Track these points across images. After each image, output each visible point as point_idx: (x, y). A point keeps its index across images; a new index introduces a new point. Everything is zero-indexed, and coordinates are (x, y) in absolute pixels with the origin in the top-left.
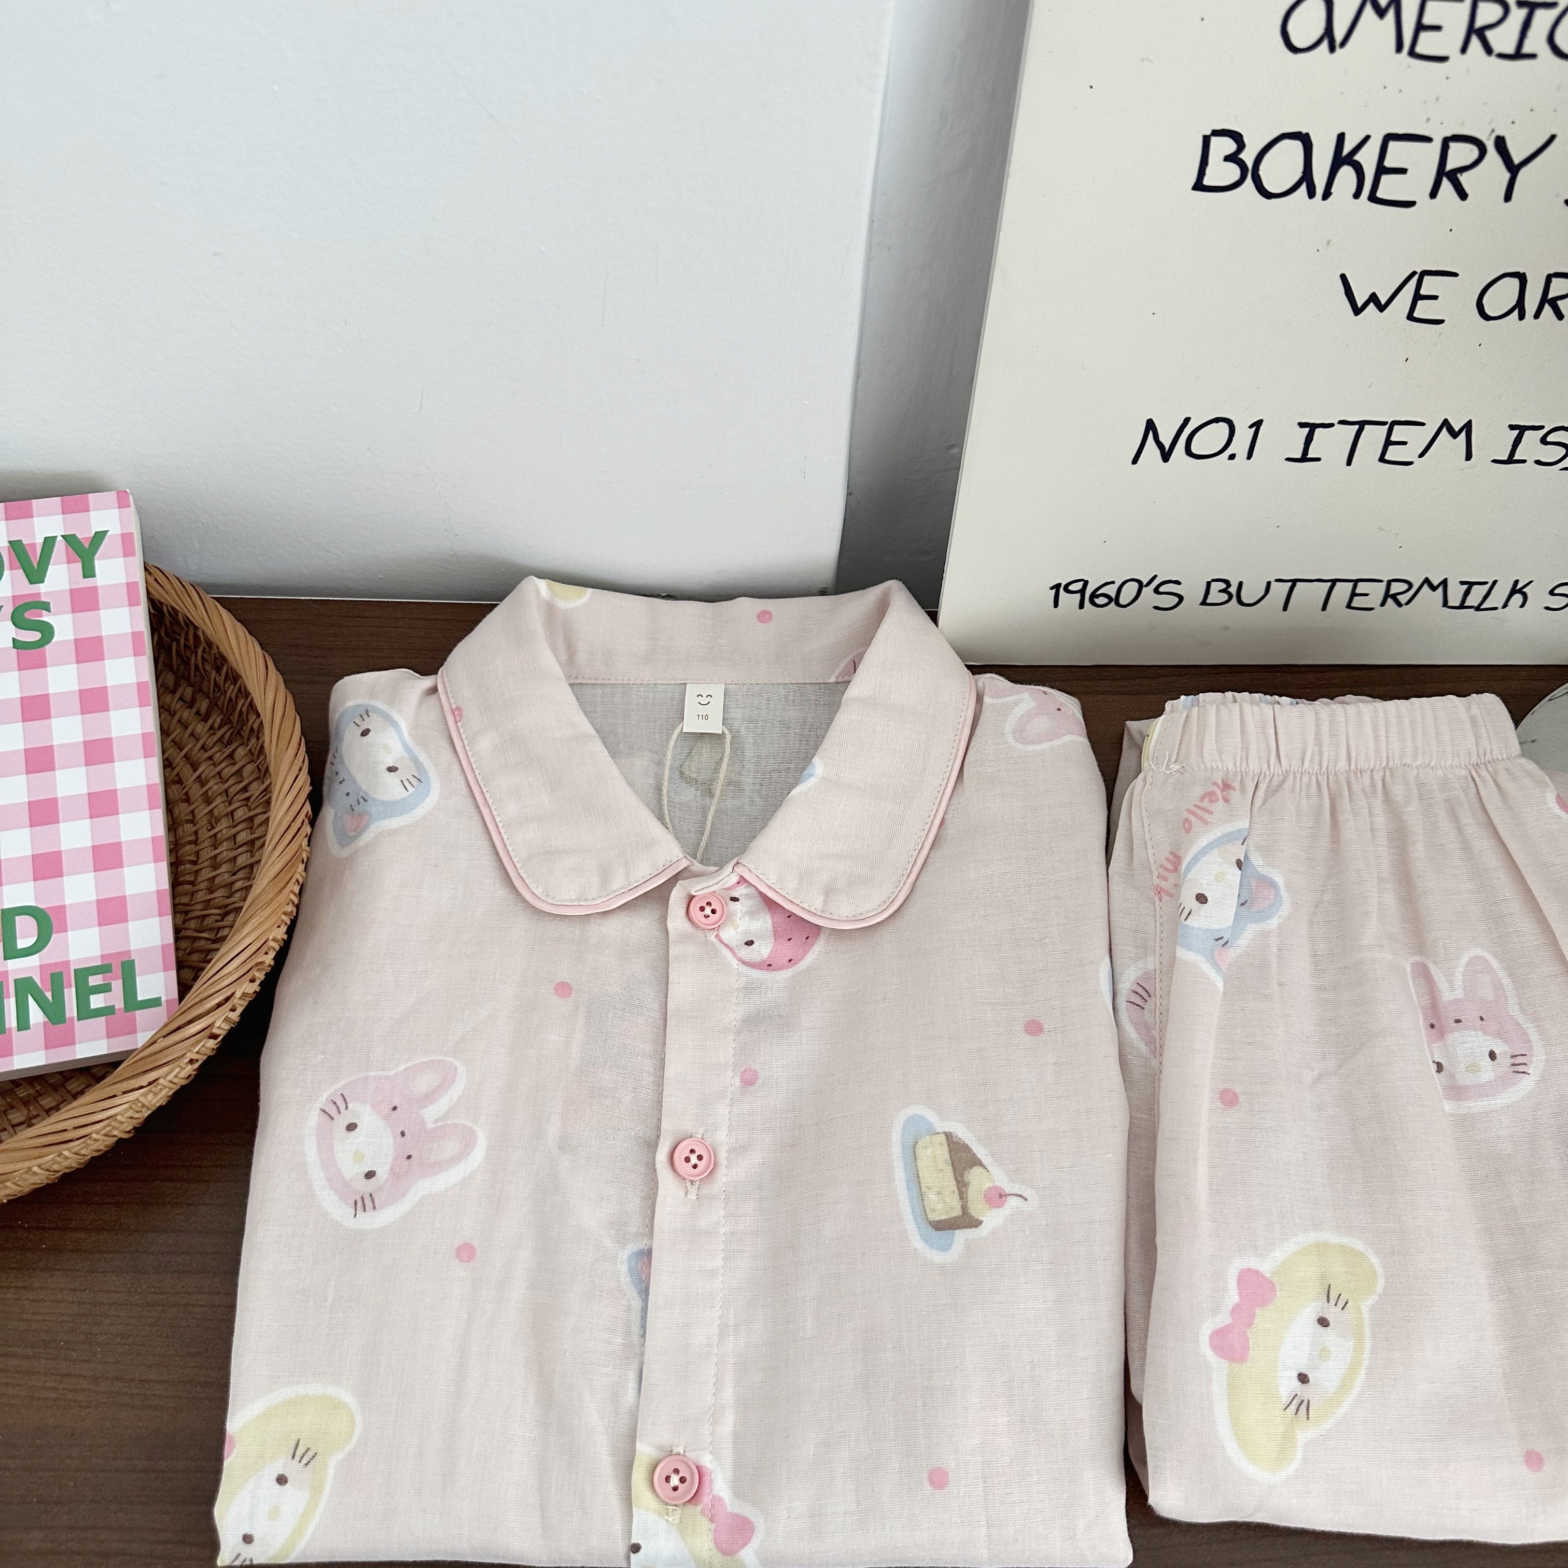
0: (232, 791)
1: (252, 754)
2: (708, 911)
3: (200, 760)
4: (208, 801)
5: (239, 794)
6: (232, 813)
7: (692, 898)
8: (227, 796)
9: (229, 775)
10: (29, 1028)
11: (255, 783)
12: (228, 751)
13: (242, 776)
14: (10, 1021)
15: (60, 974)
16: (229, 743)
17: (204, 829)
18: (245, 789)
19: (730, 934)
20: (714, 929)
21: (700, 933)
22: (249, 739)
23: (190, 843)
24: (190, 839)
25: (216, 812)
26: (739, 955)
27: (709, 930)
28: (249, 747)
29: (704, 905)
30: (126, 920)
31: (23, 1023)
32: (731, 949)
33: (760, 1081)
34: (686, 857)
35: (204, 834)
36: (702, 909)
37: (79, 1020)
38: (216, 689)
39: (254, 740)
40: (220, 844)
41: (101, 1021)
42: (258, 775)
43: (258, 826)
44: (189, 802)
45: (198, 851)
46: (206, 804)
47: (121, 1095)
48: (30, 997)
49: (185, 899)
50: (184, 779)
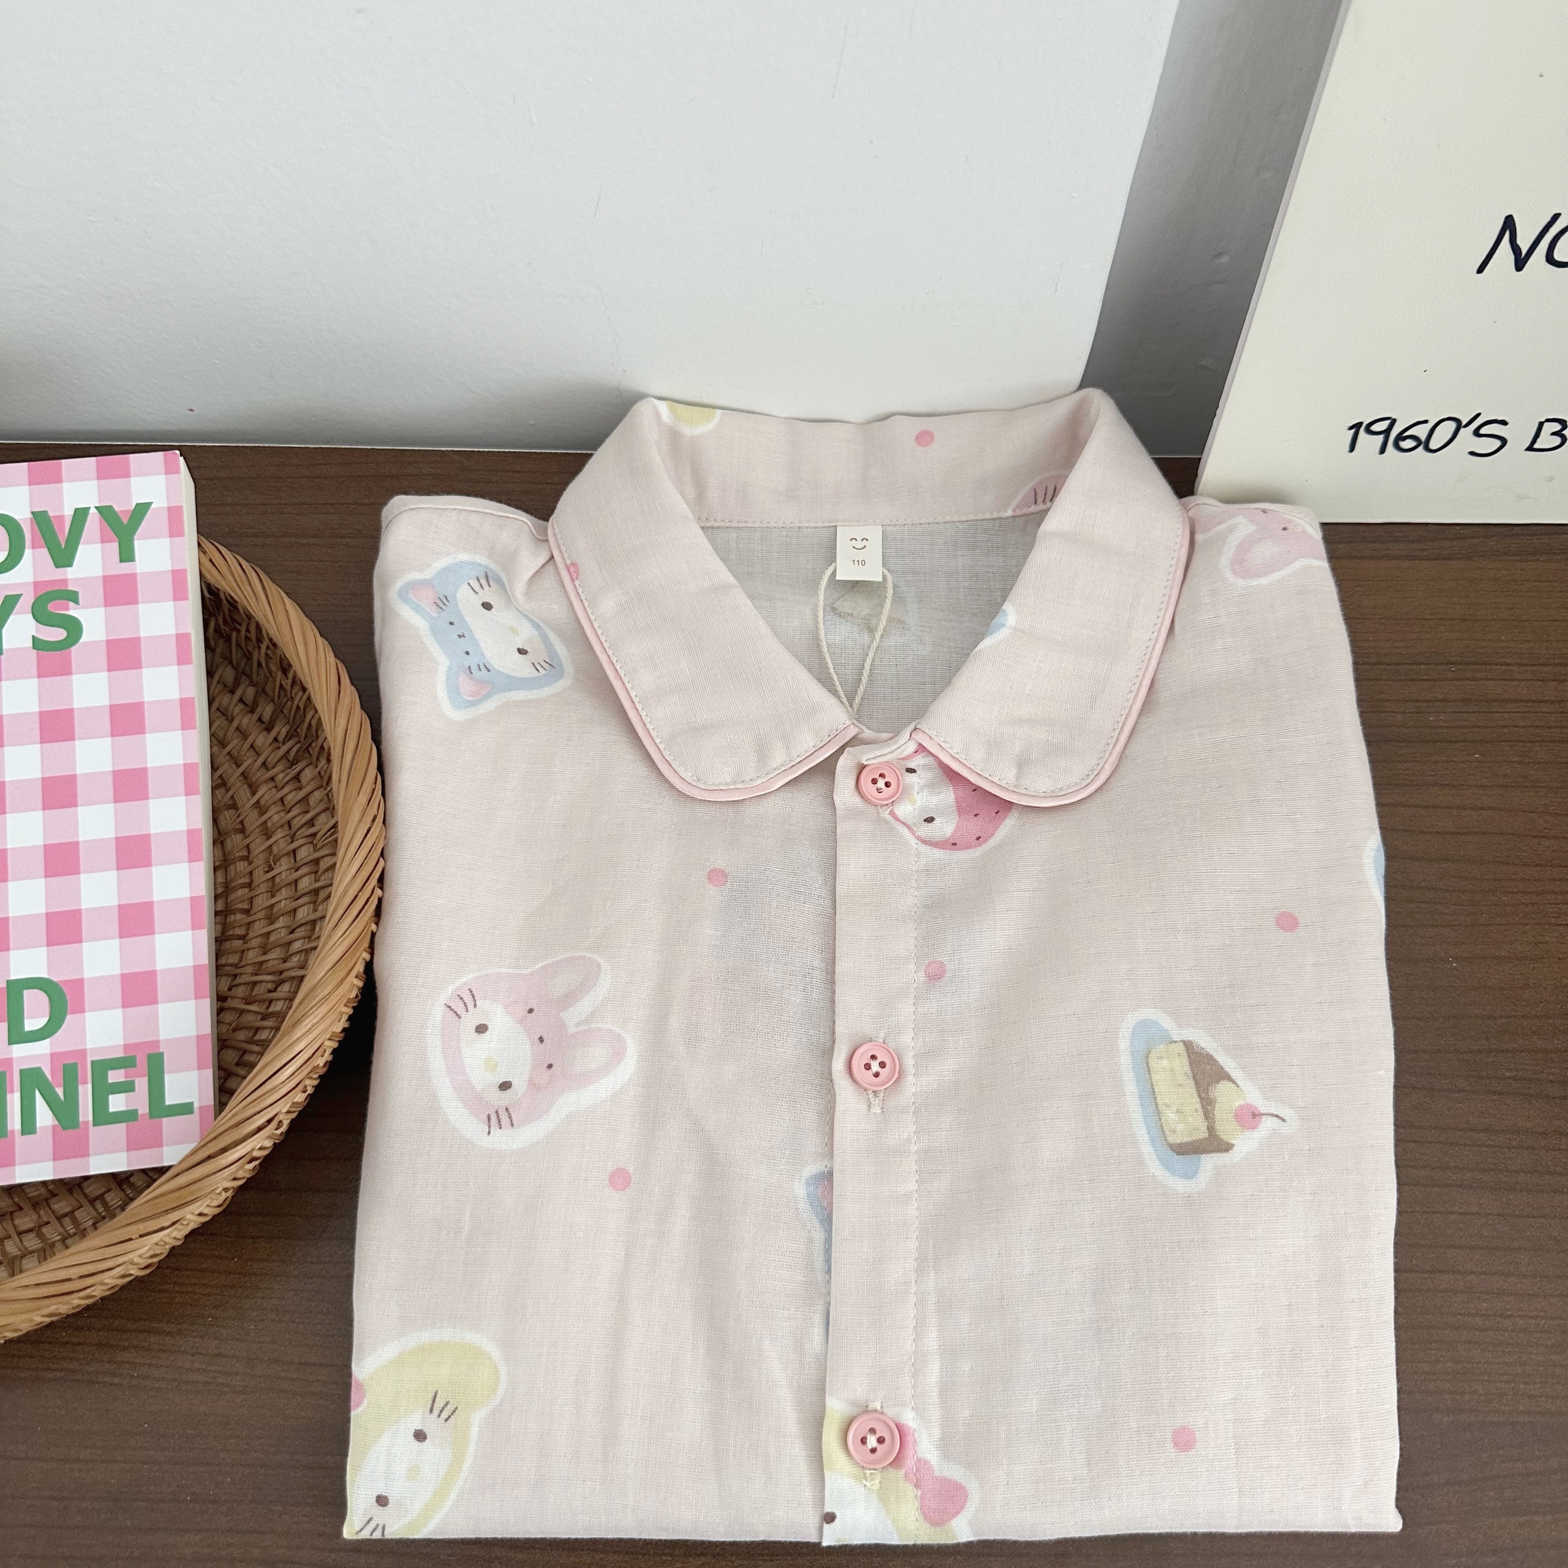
0: (296, 823)
1: (322, 778)
2: (881, 783)
3: (258, 783)
4: (267, 834)
5: (304, 829)
6: (294, 851)
7: (862, 768)
8: (290, 828)
9: (293, 804)
10: (35, 1133)
11: (323, 815)
12: (293, 773)
13: (308, 804)
14: (13, 1123)
15: (75, 1065)
16: (293, 763)
17: (262, 873)
18: (311, 823)
19: (904, 810)
20: (887, 805)
21: (871, 809)
22: (318, 759)
23: (243, 886)
24: (243, 881)
25: (275, 849)
26: (919, 833)
27: (882, 806)
28: (318, 769)
29: (877, 776)
30: (156, 1002)
31: (28, 1126)
32: (908, 827)
33: (948, 975)
34: (853, 723)
35: (260, 877)
36: (874, 781)
37: (94, 1125)
38: (282, 693)
39: (323, 762)
40: (279, 890)
41: (120, 1129)
42: (326, 806)
43: (324, 872)
44: (244, 833)
45: (252, 898)
46: (264, 837)
47: (137, 1239)
48: (37, 1092)
49: (234, 959)
50: (240, 804)
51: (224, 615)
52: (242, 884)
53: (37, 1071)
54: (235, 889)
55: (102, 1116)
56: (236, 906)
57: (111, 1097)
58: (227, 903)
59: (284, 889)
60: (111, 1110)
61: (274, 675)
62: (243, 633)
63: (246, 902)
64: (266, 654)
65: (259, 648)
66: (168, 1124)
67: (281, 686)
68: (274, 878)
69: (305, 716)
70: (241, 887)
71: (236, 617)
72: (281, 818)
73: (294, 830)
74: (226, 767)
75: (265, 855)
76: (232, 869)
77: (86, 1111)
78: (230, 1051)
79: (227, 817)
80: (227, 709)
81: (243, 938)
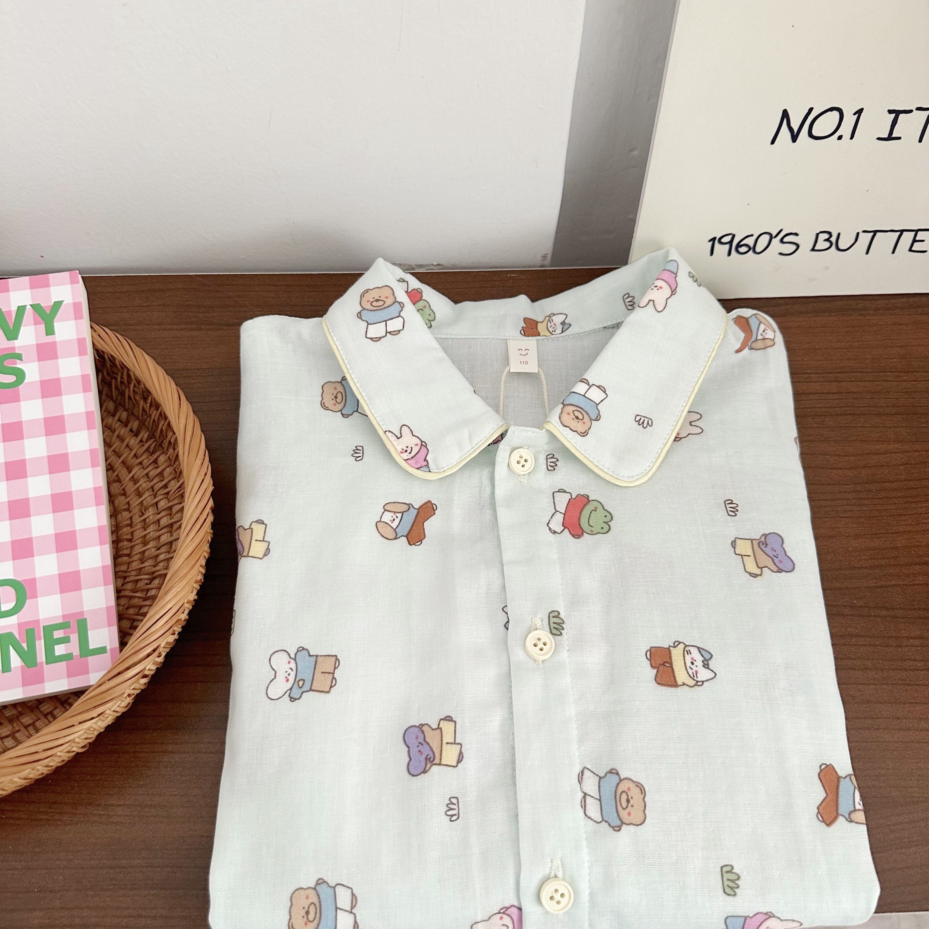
4: (140, 495)
8: (153, 490)
9: (154, 476)
13: (163, 476)
17: (137, 517)
37: (47, 664)
38: (144, 414)
39: (171, 450)
40: (148, 527)
41: (63, 665)
42: (175, 476)
43: (175, 514)
44: (126, 496)
45: (132, 532)
46: (138, 497)
47: (77, 725)
48: (11, 647)
49: (124, 568)
50: (122, 479)
51: (107, 369)
52: (126, 524)
53: (11, 634)
54: (122, 528)
55: (51, 658)
56: (123, 537)
57: (56, 647)
58: (117, 536)
59: (152, 526)
60: (57, 654)
61: (138, 403)
62: (119, 379)
63: (129, 535)
64: (134, 391)
65: (129, 387)
66: (92, 660)
67: (144, 410)
68: (145, 520)
69: (159, 425)
70: (126, 527)
71: (115, 370)
72: (147, 485)
73: (155, 491)
74: (113, 458)
75: (139, 507)
76: (119, 516)
77: (41, 656)
78: (125, 621)
79: (116, 487)
80: (111, 426)
81: (129, 555)
